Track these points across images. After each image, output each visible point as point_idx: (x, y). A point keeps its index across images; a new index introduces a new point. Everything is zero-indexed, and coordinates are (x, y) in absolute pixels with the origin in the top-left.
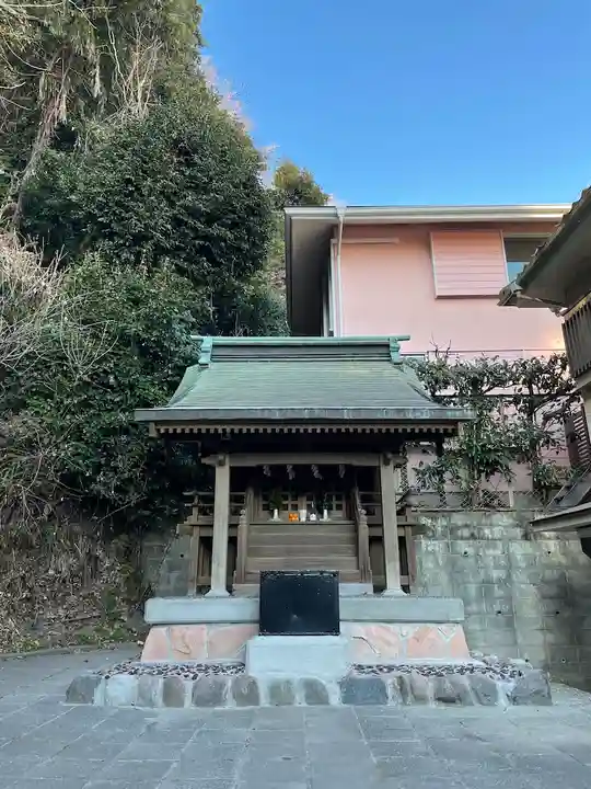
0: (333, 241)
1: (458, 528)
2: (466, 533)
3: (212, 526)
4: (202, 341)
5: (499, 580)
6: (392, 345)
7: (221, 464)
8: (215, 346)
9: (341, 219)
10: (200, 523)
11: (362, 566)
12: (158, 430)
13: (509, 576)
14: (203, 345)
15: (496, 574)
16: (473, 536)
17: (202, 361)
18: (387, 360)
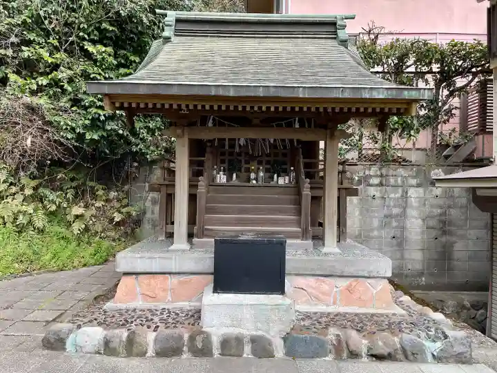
1: (371, 176)
2: (376, 181)
3: (174, 185)
4: (166, 15)
5: (397, 215)
6: (339, 23)
8: (178, 20)
10: (167, 183)
11: (303, 226)
12: (114, 103)
13: (404, 212)
14: (167, 19)
15: (395, 211)
16: (381, 184)
17: (166, 34)
18: (335, 38)
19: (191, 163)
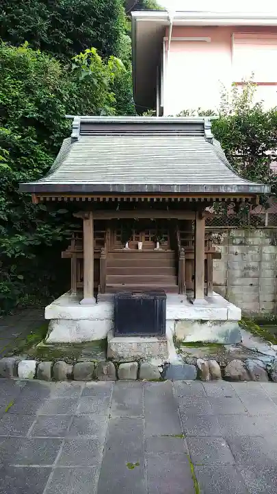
0: (165, 39)
1: (233, 238)
2: (238, 241)
3: (83, 252)
4: (73, 119)
5: (254, 267)
6: (206, 124)
7: (87, 218)
8: (82, 123)
9: (171, 22)
10: (76, 251)
11: (179, 282)
12: (39, 198)
13: (260, 265)
14: (74, 123)
15: (252, 264)
16: (241, 244)
17: (73, 135)
18: (203, 136)
19: (95, 235)
